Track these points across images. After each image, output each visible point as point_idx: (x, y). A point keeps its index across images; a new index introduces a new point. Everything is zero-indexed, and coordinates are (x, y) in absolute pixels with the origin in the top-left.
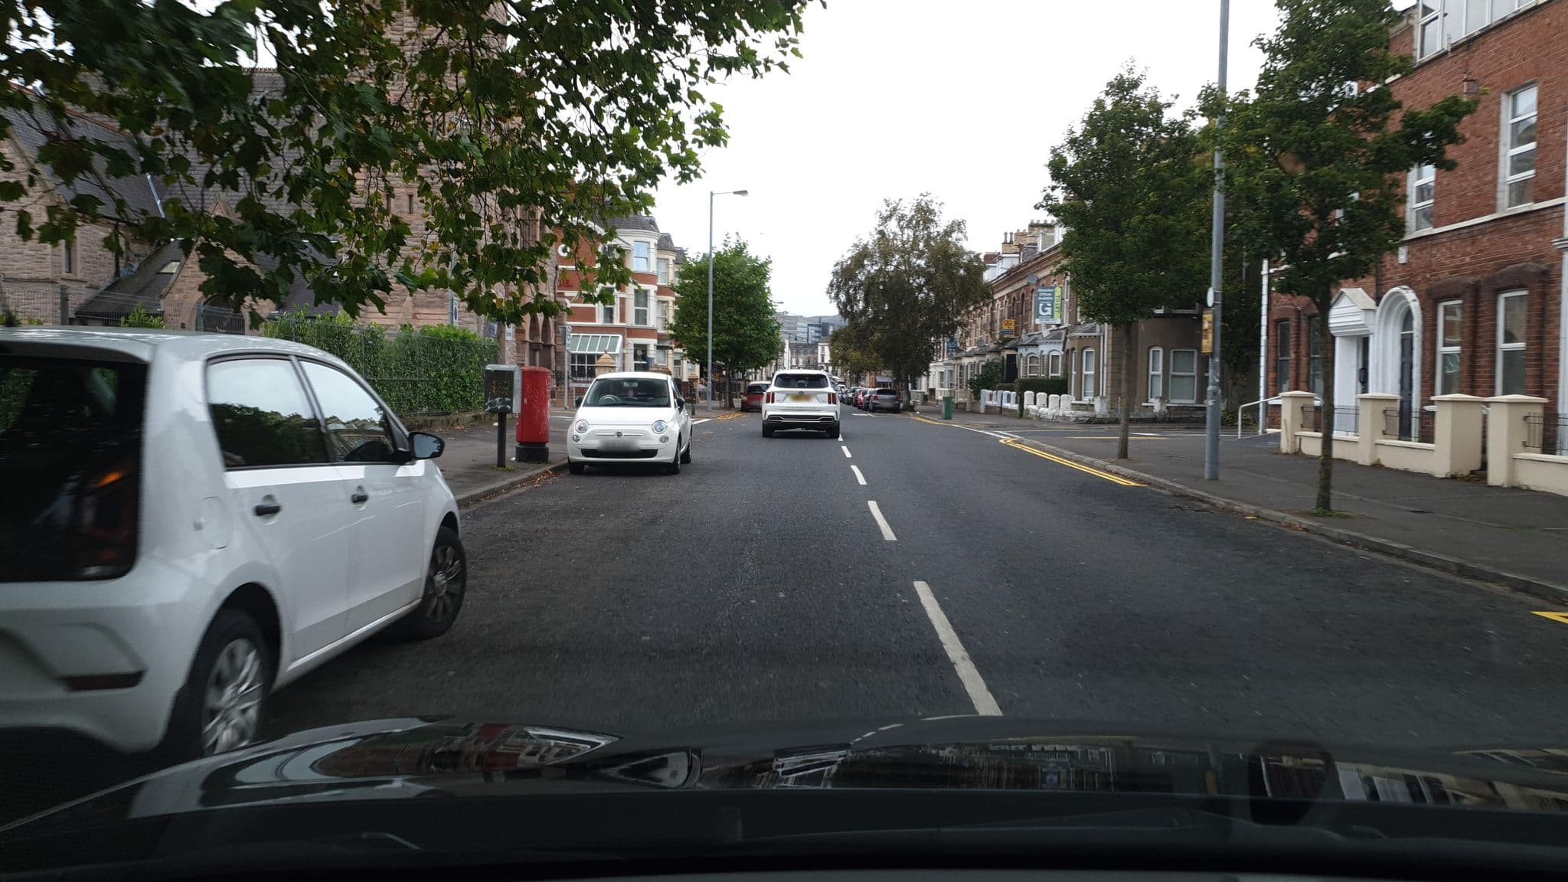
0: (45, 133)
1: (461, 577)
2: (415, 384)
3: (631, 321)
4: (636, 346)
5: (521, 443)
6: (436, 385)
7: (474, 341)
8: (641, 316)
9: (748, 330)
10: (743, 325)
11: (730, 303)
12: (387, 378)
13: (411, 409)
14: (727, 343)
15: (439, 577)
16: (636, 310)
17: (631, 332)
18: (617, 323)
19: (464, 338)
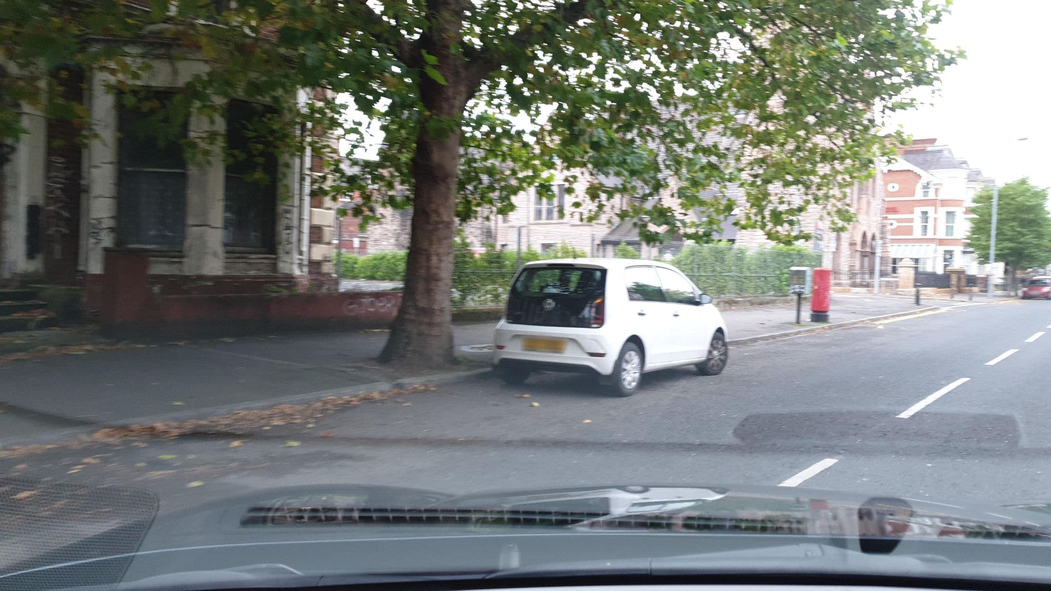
0: (588, 182)
1: (725, 354)
2: (765, 277)
3: (941, 234)
4: (946, 252)
5: (814, 311)
6: (779, 279)
7: (805, 252)
8: (949, 230)
9: (1029, 238)
10: (1024, 235)
11: (1014, 219)
12: (748, 274)
13: (763, 293)
14: (1010, 249)
15: (715, 353)
16: (947, 226)
17: (941, 242)
18: (930, 235)
19: (799, 251)
